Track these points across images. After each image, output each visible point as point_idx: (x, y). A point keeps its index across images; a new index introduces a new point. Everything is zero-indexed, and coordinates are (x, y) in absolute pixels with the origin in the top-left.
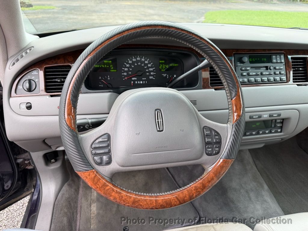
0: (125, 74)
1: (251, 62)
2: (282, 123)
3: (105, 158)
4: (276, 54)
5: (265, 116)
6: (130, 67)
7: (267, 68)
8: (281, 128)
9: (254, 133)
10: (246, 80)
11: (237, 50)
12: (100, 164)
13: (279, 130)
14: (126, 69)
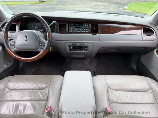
0: (36, 28)
1: (75, 26)
2: (87, 48)
3: (13, 47)
4: (84, 23)
5: (78, 44)
6: (38, 25)
7: (81, 27)
8: (87, 49)
9: (76, 50)
10: (72, 31)
11: (70, 21)
12: (12, 48)
13: (86, 50)
14: (36, 26)
